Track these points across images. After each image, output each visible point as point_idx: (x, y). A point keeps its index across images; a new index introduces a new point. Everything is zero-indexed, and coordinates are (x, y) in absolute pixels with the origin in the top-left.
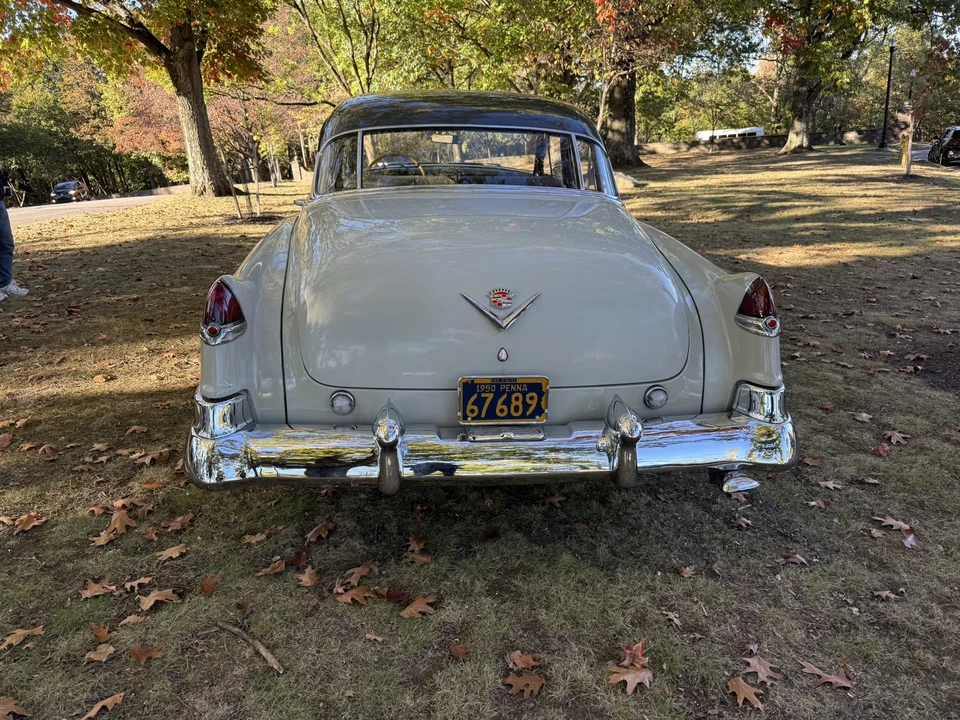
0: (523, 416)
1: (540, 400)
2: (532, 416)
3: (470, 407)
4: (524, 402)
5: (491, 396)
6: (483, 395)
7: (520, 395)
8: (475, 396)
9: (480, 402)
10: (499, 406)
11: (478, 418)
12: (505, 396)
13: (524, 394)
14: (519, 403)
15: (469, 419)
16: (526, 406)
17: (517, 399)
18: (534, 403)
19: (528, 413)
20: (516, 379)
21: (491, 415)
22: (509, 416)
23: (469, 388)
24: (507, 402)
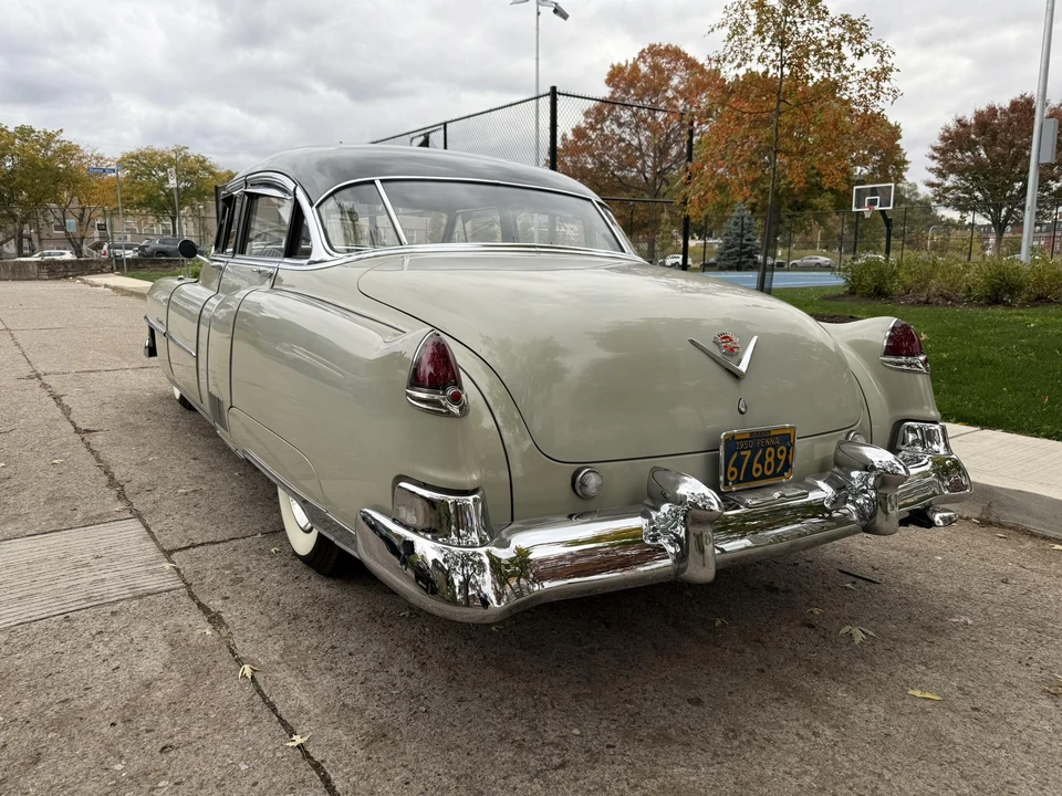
0: (774, 474)
1: (788, 453)
2: (781, 473)
3: (731, 469)
4: (776, 458)
5: (748, 453)
6: (742, 453)
7: (772, 450)
8: (735, 456)
9: (739, 462)
10: (756, 465)
11: (738, 481)
12: (760, 452)
13: (775, 447)
14: (772, 460)
15: (730, 484)
16: (777, 463)
17: (770, 454)
18: (782, 457)
19: (779, 470)
20: (769, 431)
21: (749, 477)
22: (764, 477)
23: (730, 446)
24: (762, 461)
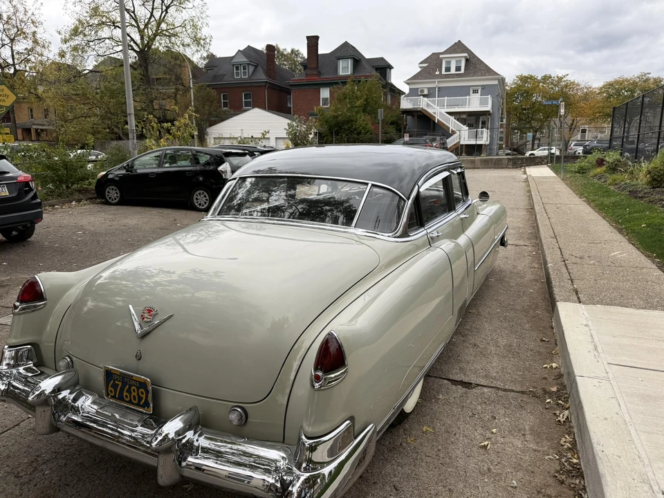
0: (138, 405)
1: (147, 396)
2: (143, 406)
3: (110, 388)
4: (138, 394)
5: (120, 384)
6: (116, 382)
7: (135, 388)
8: (112, 382)
9: (115, 386)
10: (125, 394)
11: (113, 397)
12: (127, 387)
13: (137, 388)
14: (135, 394)
15: (110, 396)
16: (140, 399)
17: (134, 390)
18: (144, 396)
19: (142, 403)
20: (132, 376)
21: (121, 398)
22: (130, 402)
23: (109, 374)
24: (129, 391)
